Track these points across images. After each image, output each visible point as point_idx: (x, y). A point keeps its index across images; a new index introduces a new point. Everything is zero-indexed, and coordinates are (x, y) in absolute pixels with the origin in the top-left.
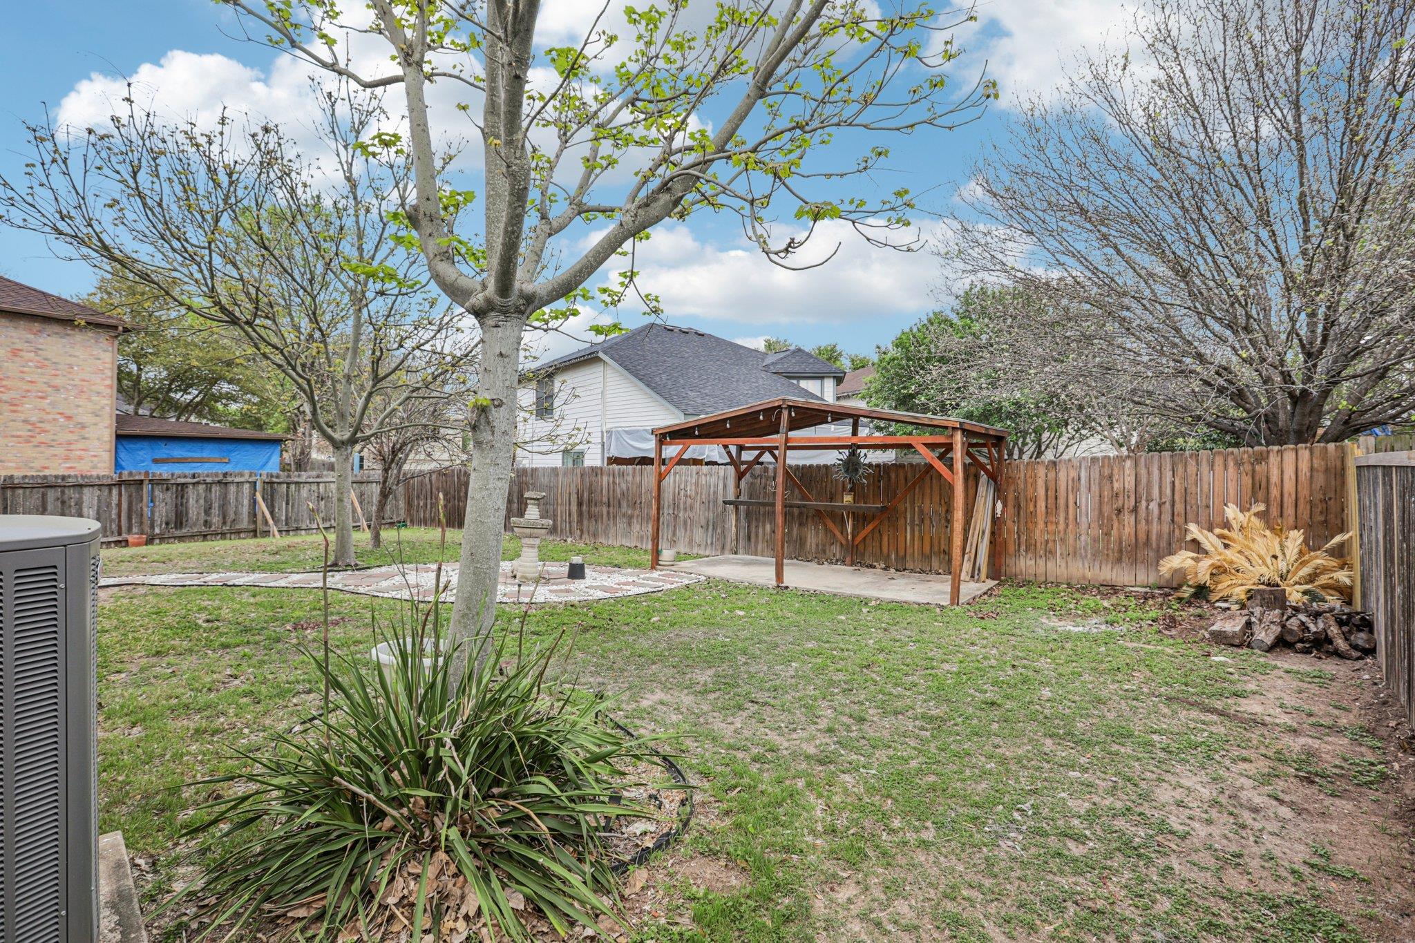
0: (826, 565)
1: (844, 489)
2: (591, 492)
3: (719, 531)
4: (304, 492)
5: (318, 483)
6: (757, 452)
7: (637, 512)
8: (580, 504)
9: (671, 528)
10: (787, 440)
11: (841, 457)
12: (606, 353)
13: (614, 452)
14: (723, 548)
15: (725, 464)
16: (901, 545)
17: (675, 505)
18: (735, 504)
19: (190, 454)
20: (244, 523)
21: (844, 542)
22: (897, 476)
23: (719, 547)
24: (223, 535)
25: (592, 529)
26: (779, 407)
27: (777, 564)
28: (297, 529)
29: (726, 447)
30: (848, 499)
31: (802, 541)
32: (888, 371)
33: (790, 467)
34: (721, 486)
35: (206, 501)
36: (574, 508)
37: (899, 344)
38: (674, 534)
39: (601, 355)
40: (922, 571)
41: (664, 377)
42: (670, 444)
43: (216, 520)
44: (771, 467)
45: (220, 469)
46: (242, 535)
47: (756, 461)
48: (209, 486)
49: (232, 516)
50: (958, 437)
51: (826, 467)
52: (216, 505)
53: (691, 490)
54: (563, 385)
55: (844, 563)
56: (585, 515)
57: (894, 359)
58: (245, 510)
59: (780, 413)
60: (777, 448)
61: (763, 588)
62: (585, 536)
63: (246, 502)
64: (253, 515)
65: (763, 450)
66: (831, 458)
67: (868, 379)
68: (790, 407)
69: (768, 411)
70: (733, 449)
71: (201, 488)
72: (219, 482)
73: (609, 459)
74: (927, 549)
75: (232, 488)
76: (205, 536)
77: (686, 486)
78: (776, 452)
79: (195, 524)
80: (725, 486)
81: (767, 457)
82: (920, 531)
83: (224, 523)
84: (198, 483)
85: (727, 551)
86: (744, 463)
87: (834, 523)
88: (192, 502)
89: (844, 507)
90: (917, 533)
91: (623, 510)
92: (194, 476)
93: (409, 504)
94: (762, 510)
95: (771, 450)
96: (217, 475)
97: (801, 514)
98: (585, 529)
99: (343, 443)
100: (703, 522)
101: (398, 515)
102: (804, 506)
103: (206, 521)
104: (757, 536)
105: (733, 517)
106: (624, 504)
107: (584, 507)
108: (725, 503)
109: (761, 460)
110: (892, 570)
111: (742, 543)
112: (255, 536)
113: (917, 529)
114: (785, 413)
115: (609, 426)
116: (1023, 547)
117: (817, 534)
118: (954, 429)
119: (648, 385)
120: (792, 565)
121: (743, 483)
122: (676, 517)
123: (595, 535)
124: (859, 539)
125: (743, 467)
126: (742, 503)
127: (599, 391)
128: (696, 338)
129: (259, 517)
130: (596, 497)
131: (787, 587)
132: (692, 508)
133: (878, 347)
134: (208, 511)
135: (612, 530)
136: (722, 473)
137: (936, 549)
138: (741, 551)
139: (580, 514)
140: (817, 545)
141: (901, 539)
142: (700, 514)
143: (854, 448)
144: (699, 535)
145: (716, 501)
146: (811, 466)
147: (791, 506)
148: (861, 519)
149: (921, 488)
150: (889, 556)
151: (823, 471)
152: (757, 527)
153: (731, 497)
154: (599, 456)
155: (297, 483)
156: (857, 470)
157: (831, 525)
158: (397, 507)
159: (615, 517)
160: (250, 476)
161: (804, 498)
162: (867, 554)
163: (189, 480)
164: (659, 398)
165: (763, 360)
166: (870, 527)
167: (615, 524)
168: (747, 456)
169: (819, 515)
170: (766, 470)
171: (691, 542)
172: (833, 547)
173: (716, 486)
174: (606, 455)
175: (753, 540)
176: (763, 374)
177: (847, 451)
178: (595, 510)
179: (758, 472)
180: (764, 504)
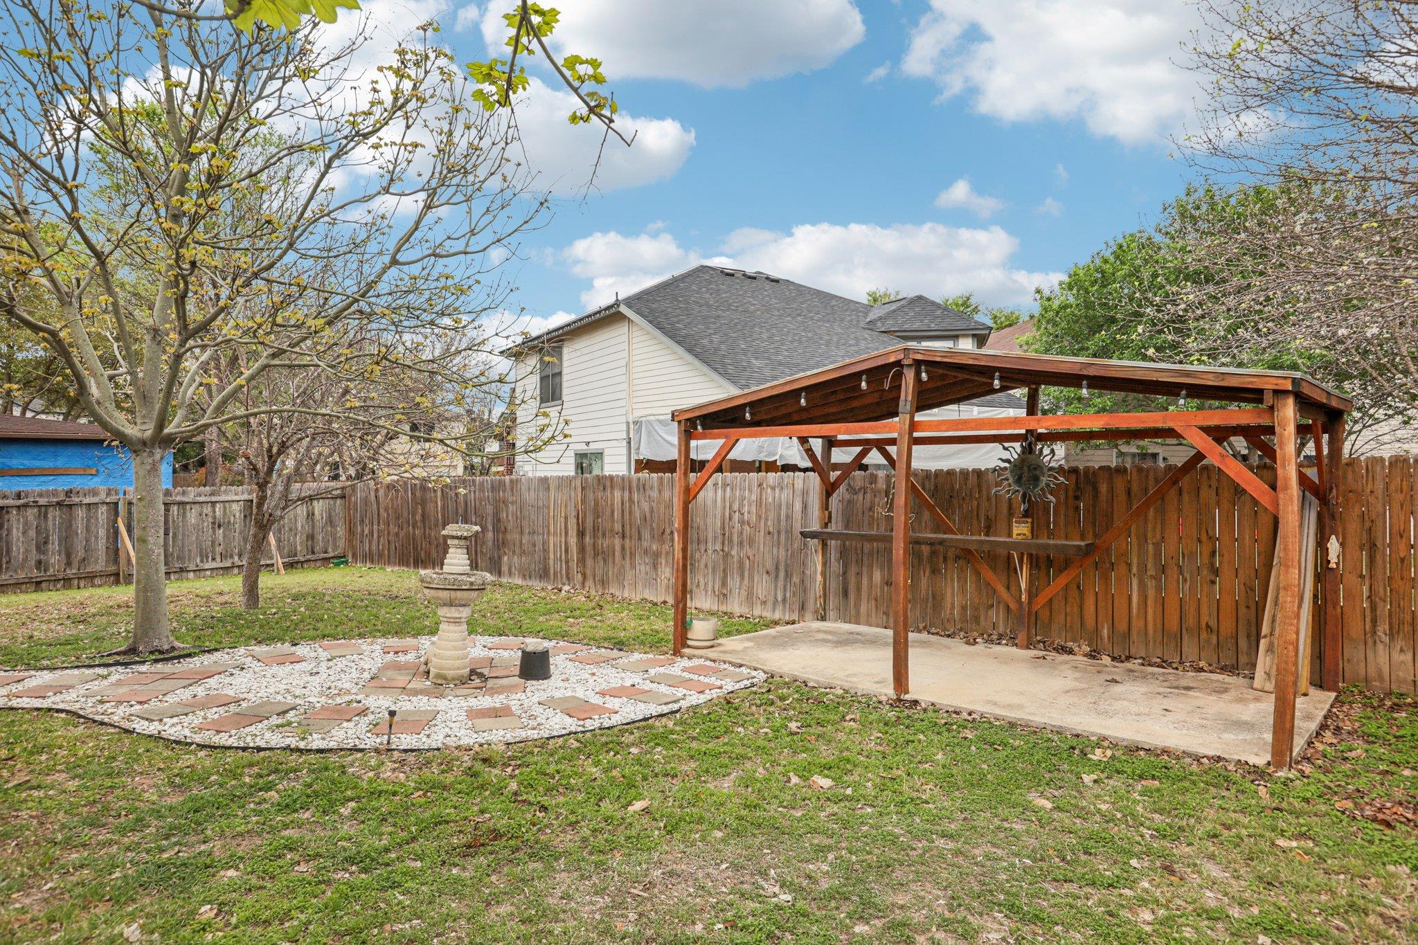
0: (980, 647)
1: (1011, 514)
2: (597, 515)
3: (796, 579)
4: (192, 516)
5: (213, 503)
6: (859, 449)
7: (666, 547)
8: (581, 534)
9: (719, 574)
10: (913, 426)
11: (1006, 455)
12: (630, 307)
13: (646, 453)
14: (803, 608)
15: (805, 470)
16: (1121, 612)
17: (725, 537)
18: (823, 538)
19: (37, 464)
20: (100, 563)
21: (1013, 606)
22: (1111, 490)
23: (796, 607)
24: (67, 583)
25: (599, 572)
26: (898, 363)
27: (896, 643)
28: (182, 570)
29: (803, 440)
30: (1021, 530)
31: (937, 601)
32: (1055, 324)
33: (916, 475)
34: (798, 506)
35: (38, 532)
36: (573, 540)
37: (1074, 283)
38: (724, 584)
39: (623, 309)
40: (1164, 663)
41: (716, 338)
42: (704, 437)
43: (55, 560)
44: (881, 474)
45: (61, 485)
46: (97, 581)
47: (858, 463)
48: (43, 510)
49: (81, 554)
50: (1288, 412)
51: (979, 473)
52: (54, 538)
53: (750, 512)
54: (573, 357)
55: (1013, 641)
56: (589, 549)
57: (1065, 307)
58: (101, 545)
59: (899, 375)
60: (893, 442)
61: (869, 703)
62: (589, 583)
63: (102, 533)
64: (114, 552)
65: (867, 445)
66: (988, 457)
67: (1024, 338)
68: (918, 363)
69: (876, 373)
70: (817, 445)
71: (31, 513)
72: (59, 504)
73: (638, 462)
74: (1173, 623)
75: (80, 513)
76: (38, 583)
77: (741, 505)
78: (892, 450)
79: (22, 567)
80: (805, 507)
81: (874, 457)
82: (1158, 589)
83: (69, 564)
84: (26, 506)
85: (808, 616)
86: (836, 467)
87: (994, 569)
88: (16, 533)
89: (1015, 545)
90: (1151, 593)
91: (645, 544)
92: (19, 496)
93: (351, 531)
94: (867, 546)
95: (881, 445)
96: (55, 493)
97: (934, 553)
98: (588, 572)
99: (144, 443)
100: (769, 565)
101: (335, 547)
102: (941, 542)
103: (39, 562)
104: (859, 589)
105: (818, 559)
106: (646, 534)
107: (588, 540)
108: (804, 535)
109: (865, 461)
110: (1106, 660)
111: (833, 602)
112: (117, 582)
113: (1151, 584)
114: (909, 376)
115: (637, 414)
116: (1383, 628)
117: (963, 590)
118: (1277, 393)
119: (690, 351)
120: (923, 644)
121: (834, 500)
122: (726, 556)
123: (604, 583)
124: (1041, 600)
125: (834, 475)
126: (833, 536)
127: (623, 363)
128: (768, 285)
129: (122, 554)
130: (603, 522)
131: (916, 702)
132: (751, 542)
133: (1038, 291)
134: (42, 546)
135: (629, 574)
136: (799, 484)
137: (1191, 621)
138: (832, 614)
139: (582, 549)
140: (964, 608)
141: (1120, 603)
142: (766, 552)
143: (1031, 439)
144: (763, 586)
145: (789, 531)
146: (950, 473)
147: (917, 542)
148: (1043, 563)
149: (1162, 512)
150: (1097, 630)
151: (972, 480)
152: (859, 574)
153: (815, 527)
154: (624, 459)
155: (181, 504)
156: (1036, 479)
157: (987, 573)
158: (334, 535)
159: (632, 555)
160: (108, 494)
161: (939, 526)
162: (1055, 627)
163: (10, 502)
164: (705, 369)
165: (866, 315)
166: (1063, 580)
167: (633, 567)
168: (841, 456)
169: (966, 555)
170: (874, 479)
171: (750, 598)
172: (992, 613)
173: (790, 506)
174: (634, 457)
175: (852, 596)
176: (867, 334)
177: (1017, 446)
178: (604, 543)
179: (858, 484)
180: (870, 539)
